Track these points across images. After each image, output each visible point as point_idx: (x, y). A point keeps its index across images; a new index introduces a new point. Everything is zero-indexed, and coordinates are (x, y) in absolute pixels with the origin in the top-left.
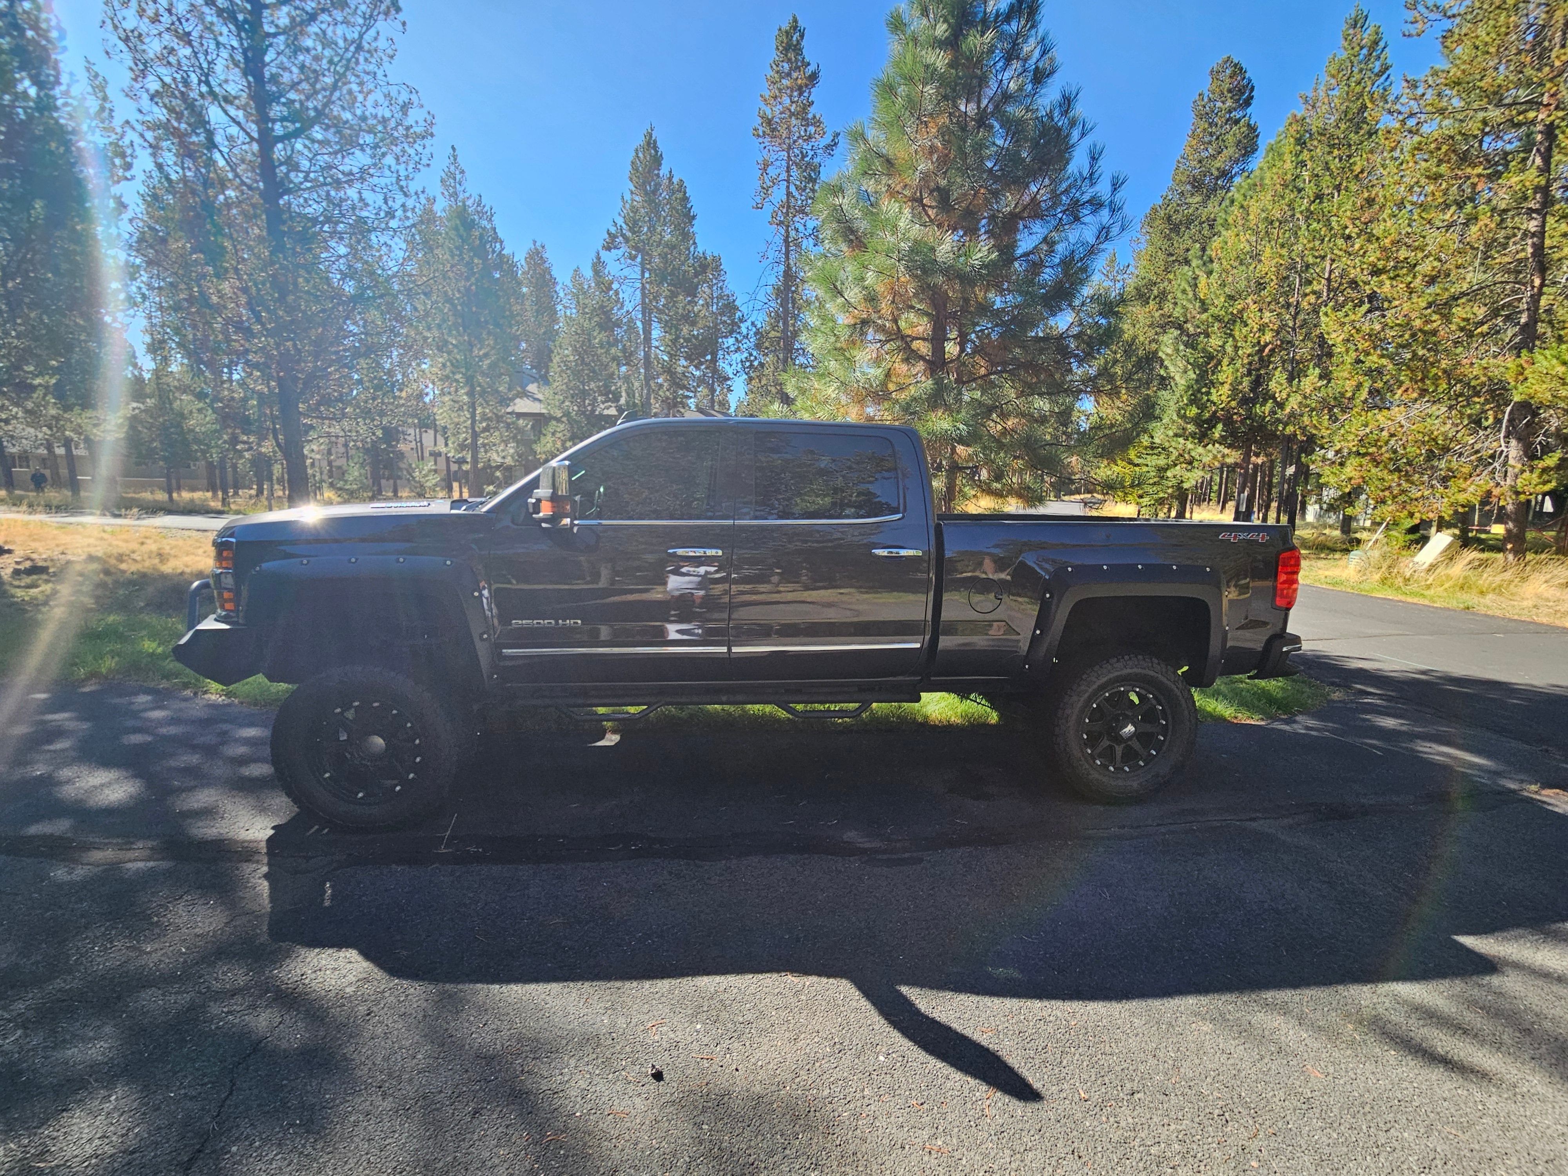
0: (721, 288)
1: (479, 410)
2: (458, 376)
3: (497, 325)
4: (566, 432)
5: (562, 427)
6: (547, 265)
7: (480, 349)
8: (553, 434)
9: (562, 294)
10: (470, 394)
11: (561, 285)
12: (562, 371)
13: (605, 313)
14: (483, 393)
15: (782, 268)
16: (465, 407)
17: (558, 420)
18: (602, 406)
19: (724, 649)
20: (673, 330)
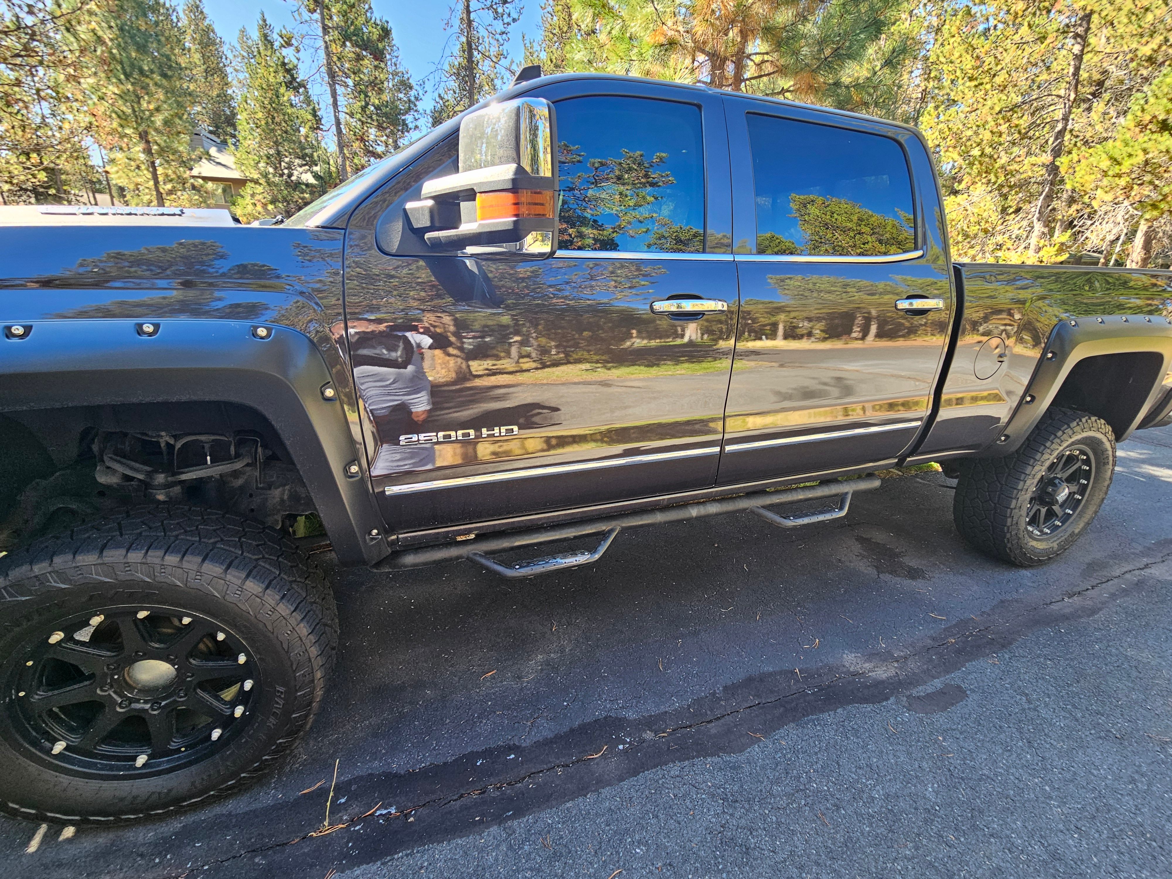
0: (396, 65)
1: (160, 171)
2: (128, 131)
3: (164, 76)
4: (265, 195)
5: (259, 189)
6: (207, 22)
7: (149, 102)
8: (253, 195)
9: (230, 56)
10: (148, 151)
11: (228, 46)
12: (252, 129)
13: (288, 71)
14: (162, 151)
15: (464, 39)
16: (143, 167)
17: (256, 182)
18: (300, 170)
19: (717, 449)
20: (362, 96)
